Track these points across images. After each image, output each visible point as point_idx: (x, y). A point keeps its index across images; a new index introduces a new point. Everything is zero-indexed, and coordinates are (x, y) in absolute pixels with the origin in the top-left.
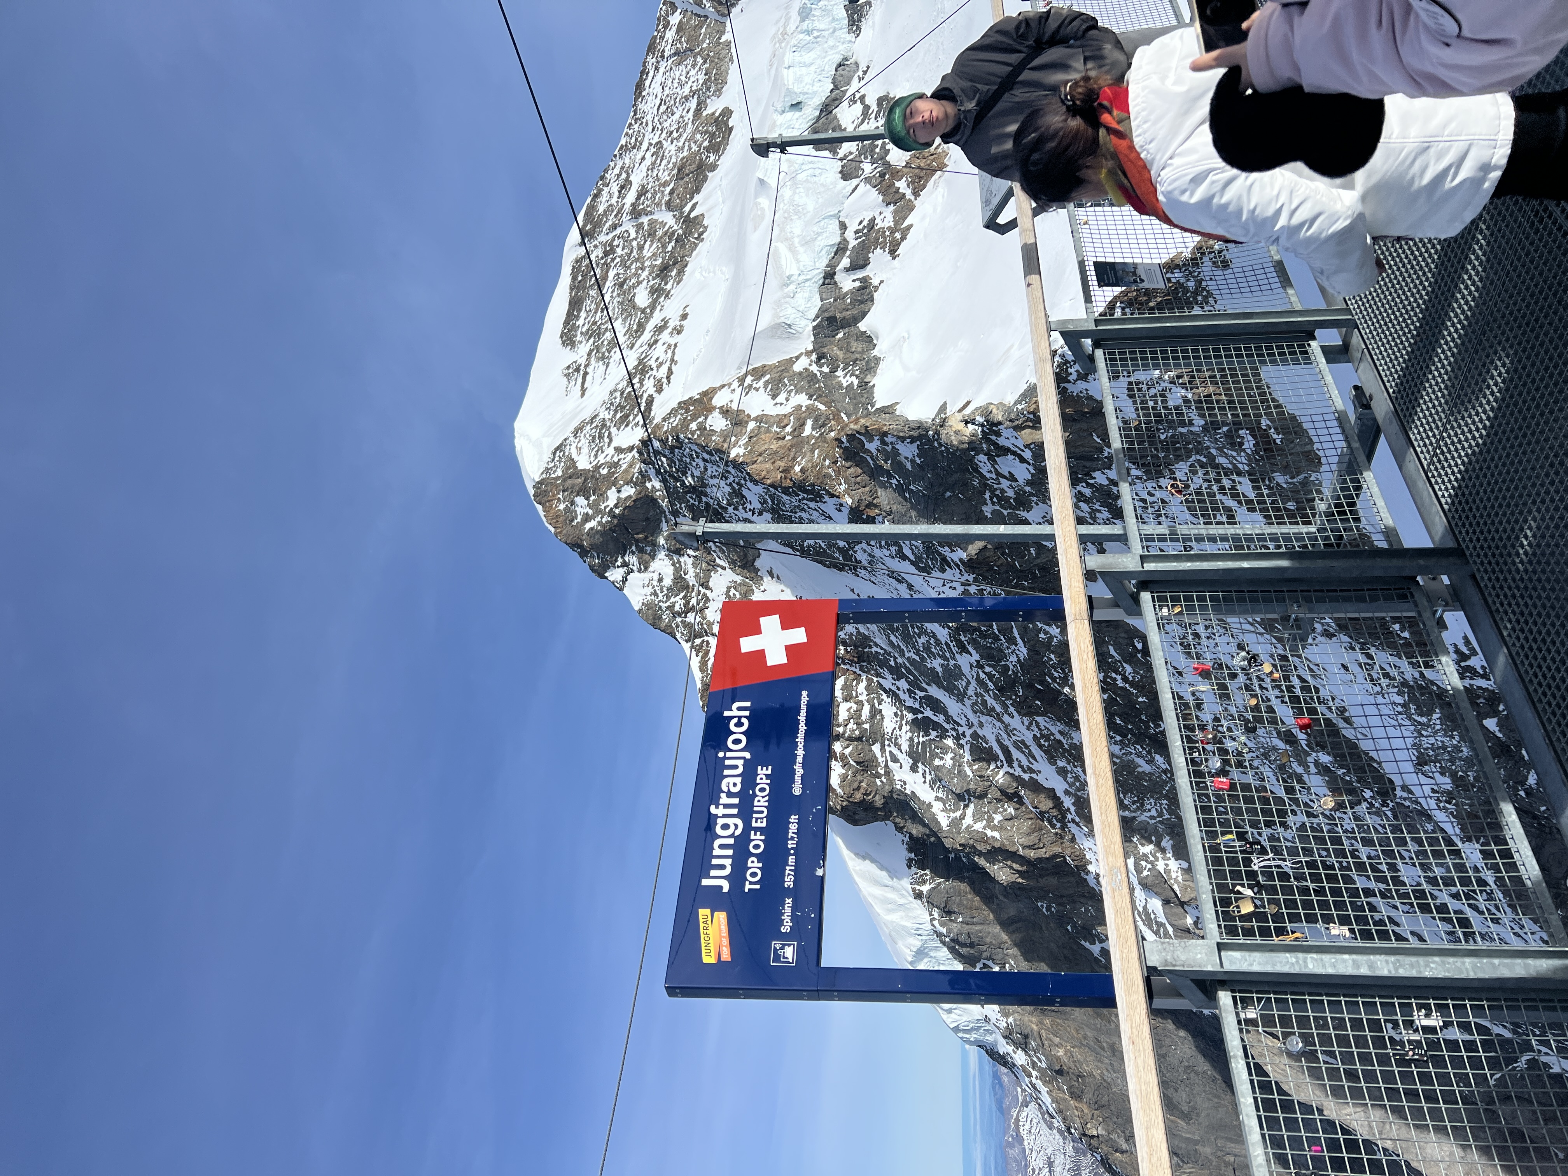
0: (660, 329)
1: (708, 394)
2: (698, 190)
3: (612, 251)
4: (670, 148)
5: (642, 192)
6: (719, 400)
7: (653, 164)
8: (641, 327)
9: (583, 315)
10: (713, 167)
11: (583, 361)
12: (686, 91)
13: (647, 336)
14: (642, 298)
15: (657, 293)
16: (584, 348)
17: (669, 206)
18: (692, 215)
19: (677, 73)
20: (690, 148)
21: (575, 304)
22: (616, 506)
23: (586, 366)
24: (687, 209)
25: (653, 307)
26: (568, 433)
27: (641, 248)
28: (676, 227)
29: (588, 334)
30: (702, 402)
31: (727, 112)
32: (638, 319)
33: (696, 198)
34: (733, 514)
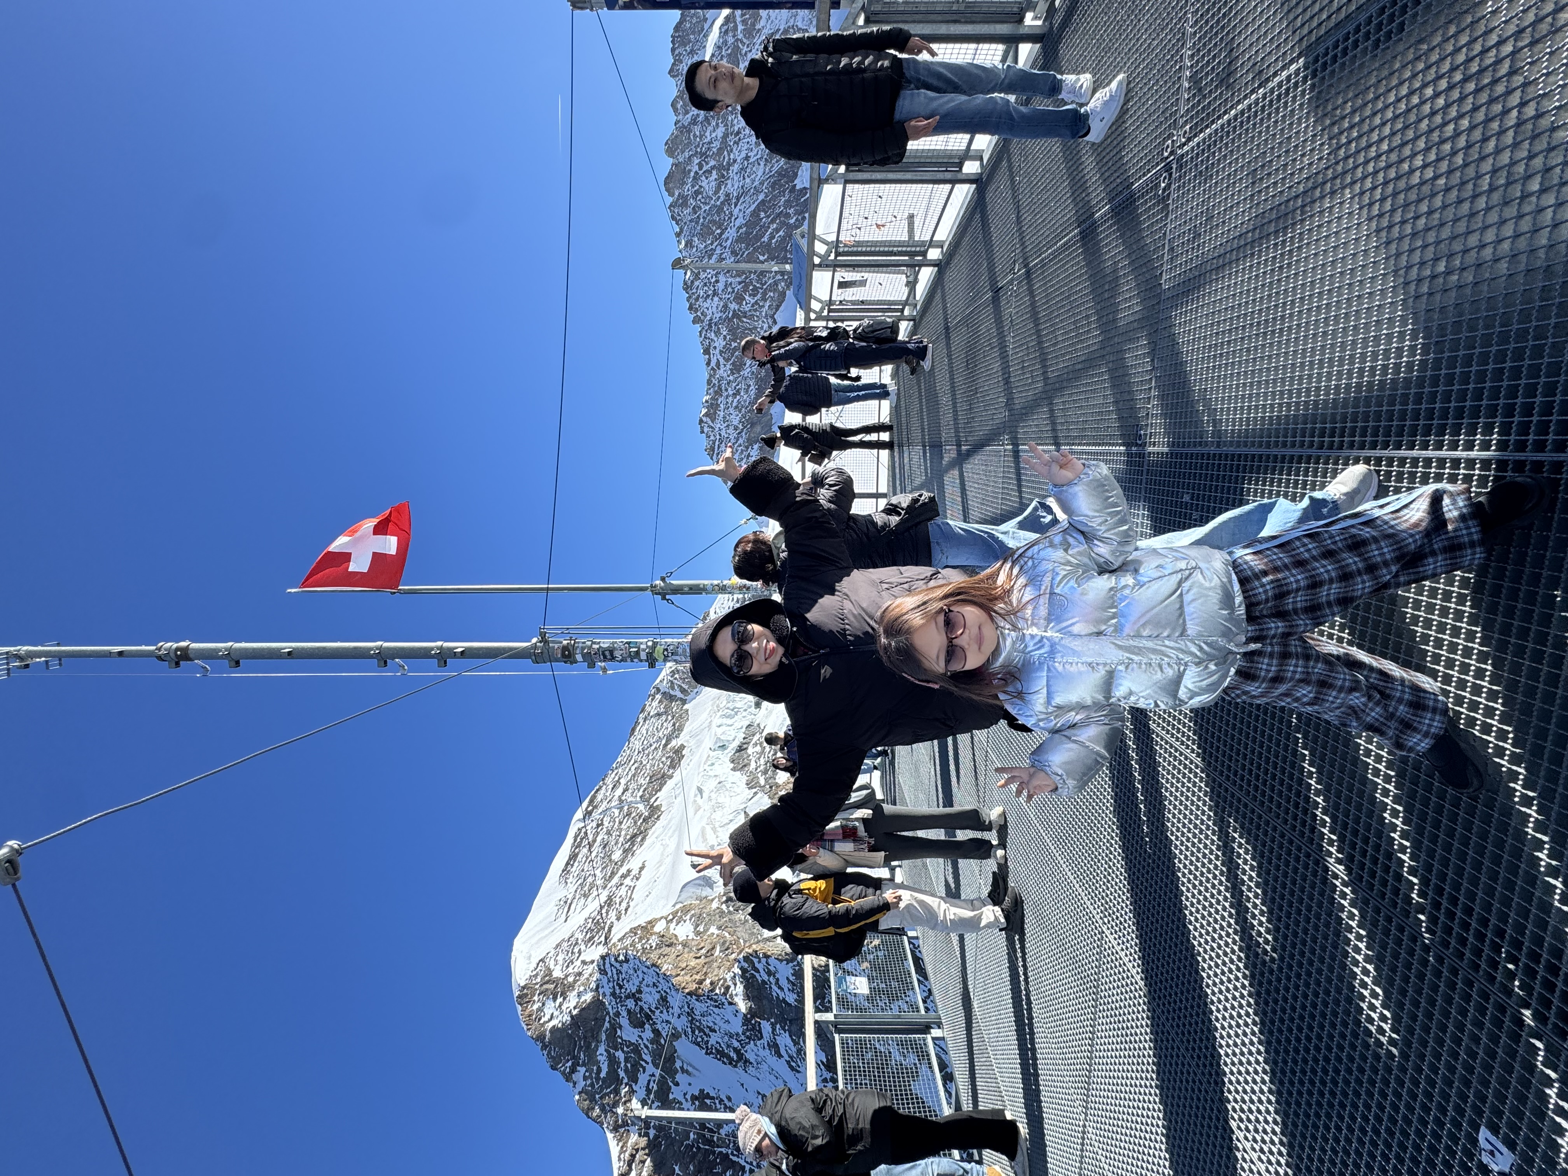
0: (624, 876)
1: (652, 923)
2: (660, 790)
3: (602, 824)
4: (647, 765)
5: (626, 790)
6: (660, 927)
7: (636, 773)
8: (613, 874)
9: (576, 864)
10: (671, 777)
11: (570, 897)
12: (660, 734)
13: (616, 880)
14: (617, 856)
15: (627, 852)
16: (573, 887)
17: (642, 798)
18: (655, 804)
19: (656, 724)
20: (659, 766)
21: (573, 857)
22: (575, 1008)
23: (573, 899)
24: (652, 800)
25: (623, 861)
26: (551, 949)
27: (621, 823)
28: (644, 811)
29: (578, 878)
30: (647, 929)
31: (682, 747)
32: (612, 869)
33: (659, 794)
34: (659, 1017)
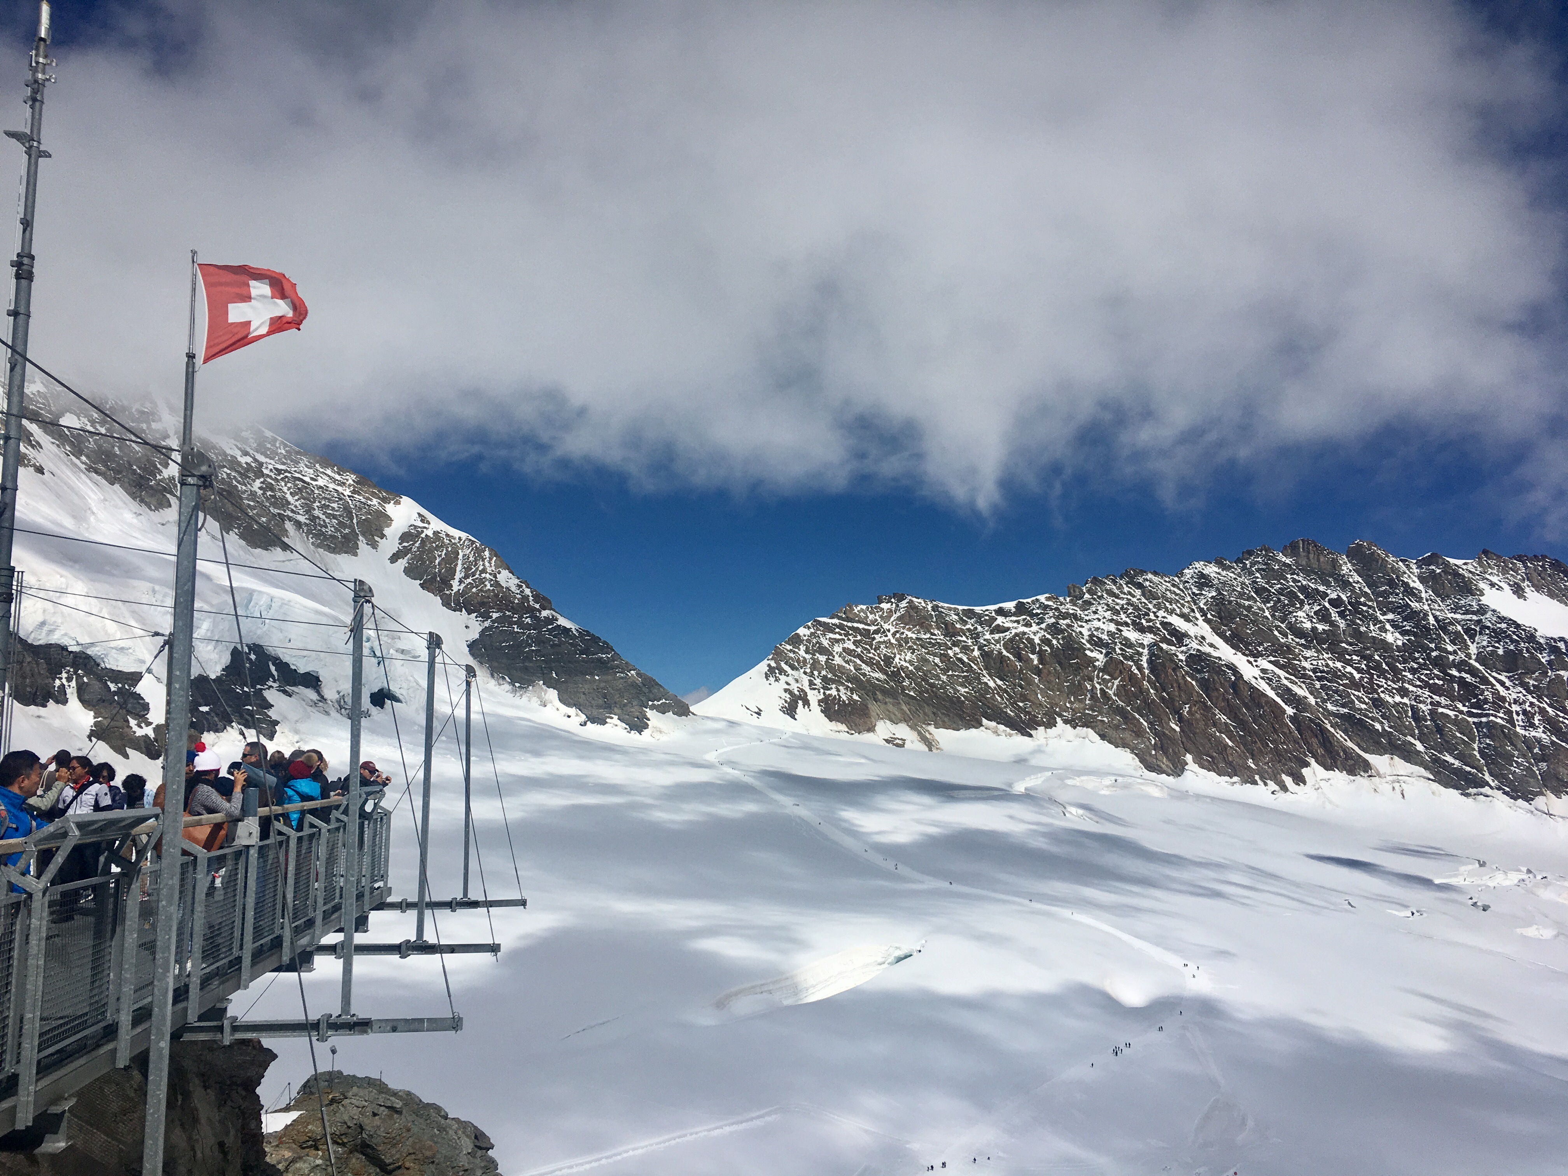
12: (316, 513)
19: (335, 505)
20: (252, 508)
28: (158, 477)
31: (286, 549)
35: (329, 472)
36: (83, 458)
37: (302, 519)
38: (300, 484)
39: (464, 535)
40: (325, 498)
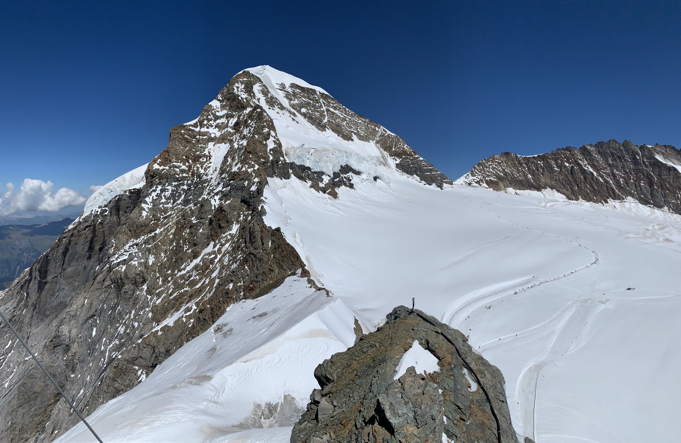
0: (294, 115)
1: (274, 129)
2: (333, 130)
3: (318, 103)
4: (344, 123)
5: (333, 113)
6: (272, 133)
7: (341, 118)
8: (295, 109)
9: (299, 91)
10: (339, 135)
11: (286, 90)
12: (359, 130)
13: (292, 110)
14: (303, 110)
15: (304, 115)
16: (290, 90)
17: (328, 121)
18: (326, 128)
19: (363, 128)
20: (344, 129)
21: (302, 89)
22: (241, 97)
23: (284, 91)
24: (328, 127)
25: (301, 113)
26: (264, 83)
27: (318, 111)
28: (323, 123)
29: (294, 92)
30: (272, 127)
31: (352, 140)
32: (297, 108)
33: (330, 130)
34: (237, 136)
35: (361, 119)
36: (306, 119)
37: (355, 131)
38: (355, 122)
39: (395, 135)
40: (361, 126)
